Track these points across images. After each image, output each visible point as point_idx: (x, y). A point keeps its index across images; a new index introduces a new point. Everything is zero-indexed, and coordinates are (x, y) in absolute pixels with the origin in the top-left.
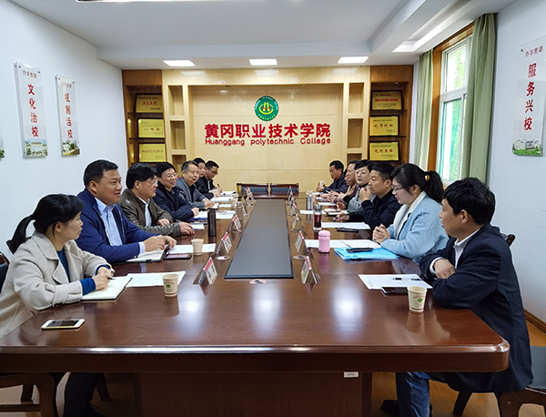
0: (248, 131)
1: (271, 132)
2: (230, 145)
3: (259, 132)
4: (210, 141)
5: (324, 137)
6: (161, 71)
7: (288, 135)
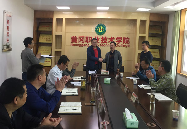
1: (102, 41)
2: (82, 46)
5: (127, 44)
6: (53, 11)
7: (110, 42)
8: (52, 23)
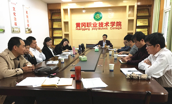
0: (91, 25)
1: (99, 25)
2: (84, 30)
3: (95, 25)
4: (77, 29)
5: (119, 27)
6: (60, 3)
7: (106, 26)
8: (60, 13)
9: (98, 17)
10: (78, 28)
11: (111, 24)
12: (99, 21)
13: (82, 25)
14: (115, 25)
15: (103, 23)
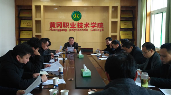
0: (68, 25)
1: (78, 26)
2: (60, 31)
5: (101, 28)
7: (86, 27)
8: (31, 10)
9: (76, 17)
10: (53, 28)
11: (92, 26)
12: (78, 21)
13: (58, 25)
14: (96, 26)
15: (83, 24)
